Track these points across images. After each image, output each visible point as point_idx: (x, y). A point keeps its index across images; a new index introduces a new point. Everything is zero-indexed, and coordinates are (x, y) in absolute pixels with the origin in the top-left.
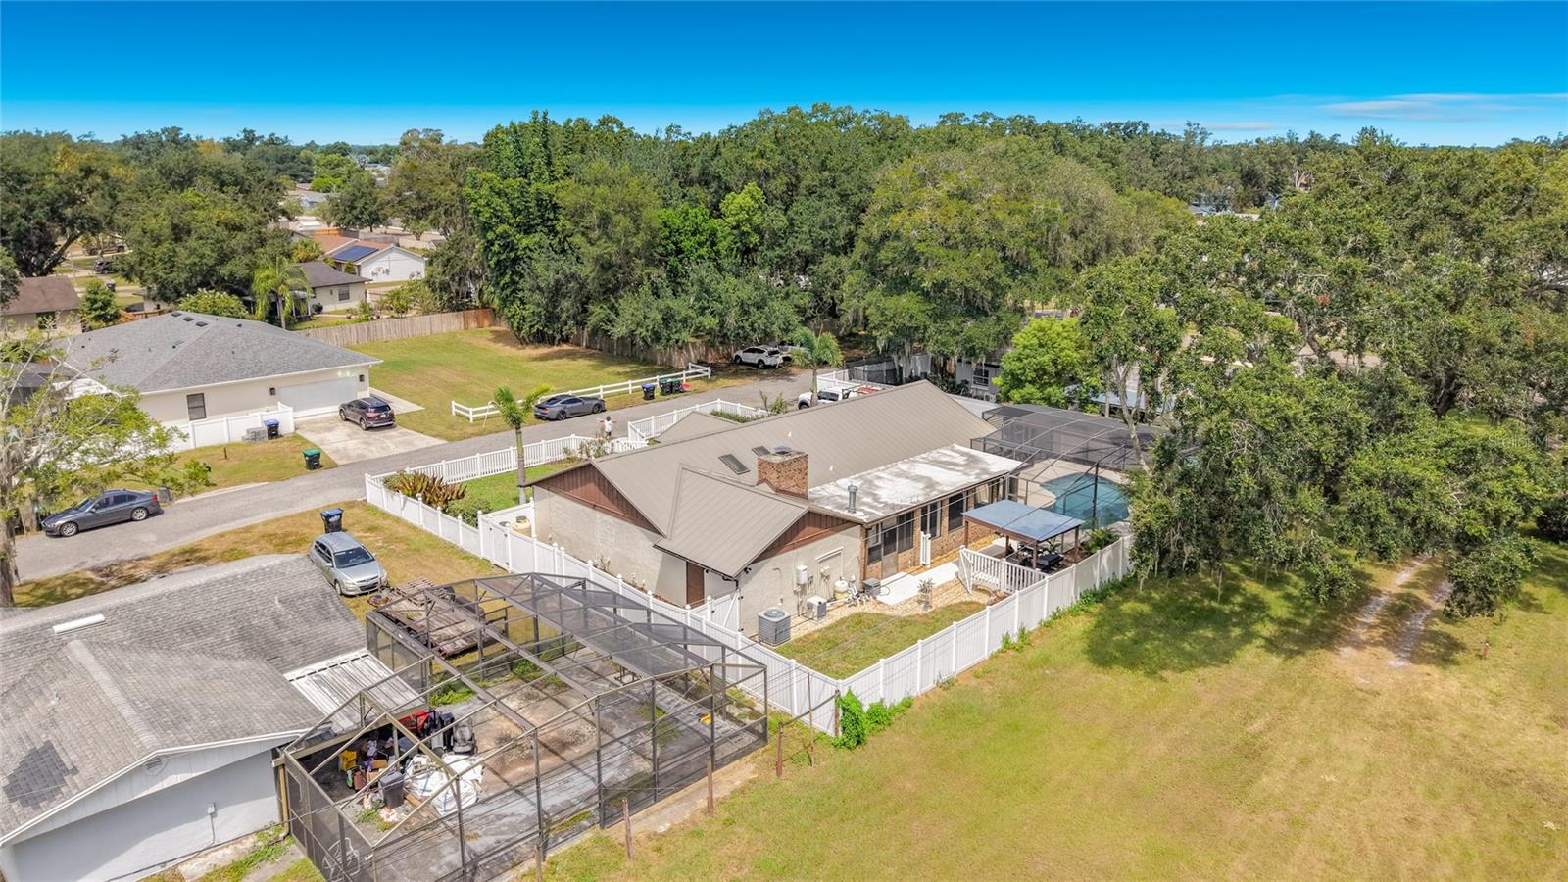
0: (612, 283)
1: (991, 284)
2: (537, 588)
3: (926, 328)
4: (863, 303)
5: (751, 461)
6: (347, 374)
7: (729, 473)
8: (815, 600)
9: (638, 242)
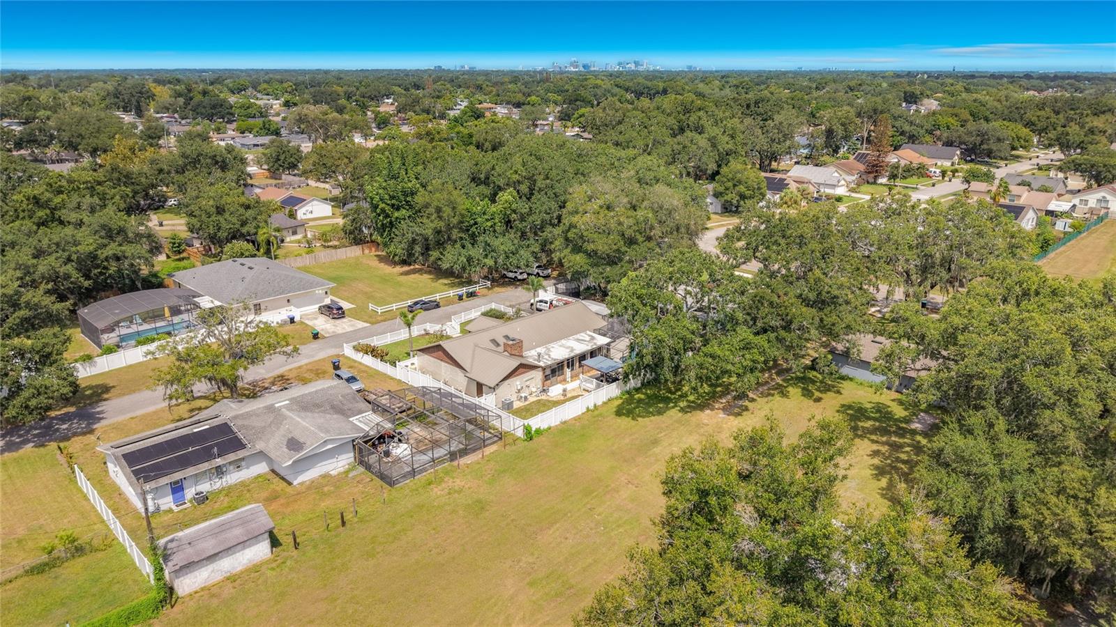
0: (441, 240)
1: (618, 251)
2: (424, 392)
3: (589, 270)
4: (562, 255)
5: (502, 341)
6: (320, 291)
7: (493, 347)
8: (523, 395)
9: (455, 221)
